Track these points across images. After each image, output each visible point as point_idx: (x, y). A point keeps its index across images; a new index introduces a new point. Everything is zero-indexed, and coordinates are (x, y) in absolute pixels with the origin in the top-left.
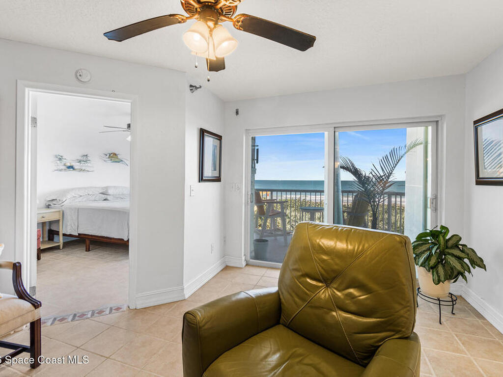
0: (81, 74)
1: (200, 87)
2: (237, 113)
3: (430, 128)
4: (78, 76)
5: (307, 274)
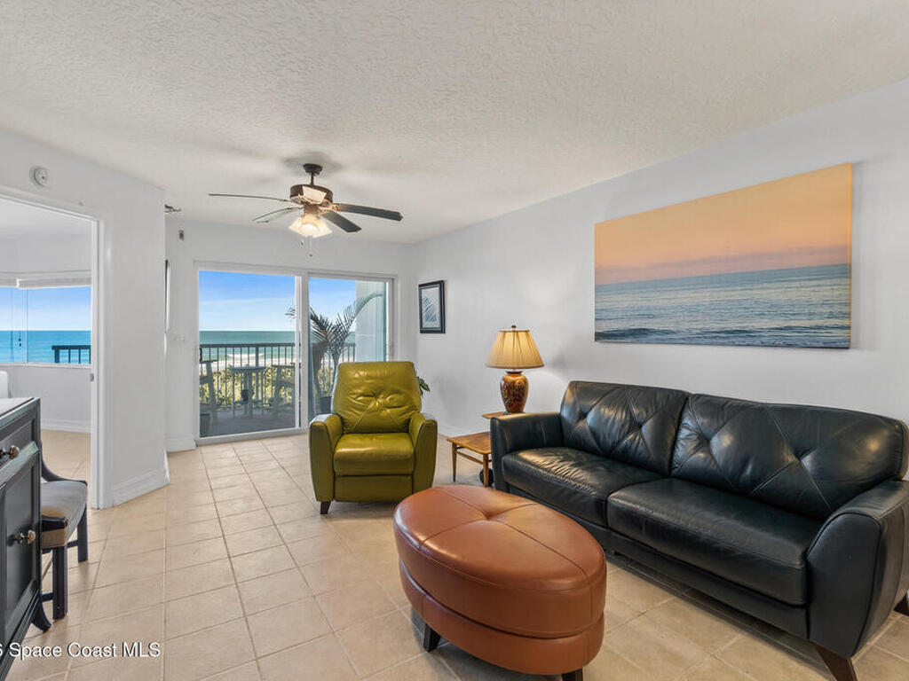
0: (45, 176)
1: (180, 210)
2: (182, 235)
3: (387, 284)
4: (36, 175)
5: (362, 395)
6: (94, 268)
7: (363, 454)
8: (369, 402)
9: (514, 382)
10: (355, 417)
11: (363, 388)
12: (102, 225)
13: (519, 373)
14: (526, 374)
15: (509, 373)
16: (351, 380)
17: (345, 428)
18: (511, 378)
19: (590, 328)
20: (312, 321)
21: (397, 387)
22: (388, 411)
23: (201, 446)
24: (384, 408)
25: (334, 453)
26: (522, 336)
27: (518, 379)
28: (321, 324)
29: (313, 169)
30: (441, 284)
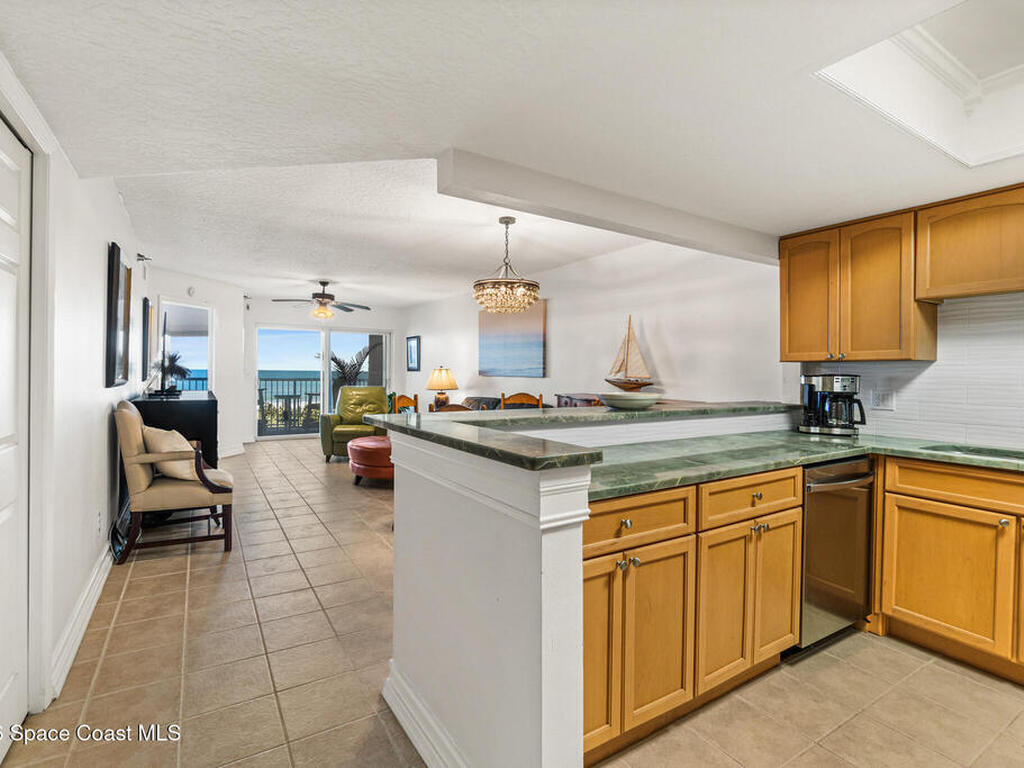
5: (353, 404)
8: (355, 409)
9: (440, 399)
10: (349, 416)
11: (354, 400)
13: (444, 393)
15: (438, 393)
16: (347, 396)
17: (341, 421)
18: (439, 396)
19: (477, 368)
20: (333, 362)
21: (374, 401)
22: (368, 413)
23: (259, 441)
24: (366, 411)
25: (333, 428)
26: (444, 372)
28: (340, 364)
29: (324, 284)
30: (418, 338)
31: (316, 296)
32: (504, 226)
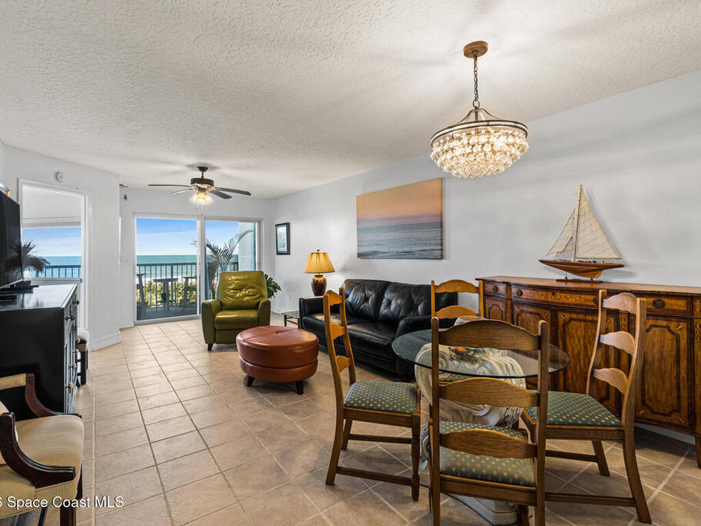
0: (61, 176)
1: (125, 185)
2: (126, 198)
3: (256, 224)
4: (57, 176)
5: (232, 289)
6: (83, 215)
7: (230, 318)
8: (236, 293)
9: (317, 281)
10: (229, 301)
11: (234, 285)
12: (87, 198)
13: (321, 276)
14: (325, 275)
15: (316, 276)
16: (226, 281)
17: (222, 307)
18: (316, 279)
19: (355, 251)
20: (207, 248)
21: (253, 285)
22: (248, 298)
23: (138, 325)
24: (245, 295)
25: (214, 317)
26: (322, 256)
27: (320, 279)
28: (214, 251)
29: (203, 169)
30: (288, 225)
31: (194, 181)
32: (472, 60)
